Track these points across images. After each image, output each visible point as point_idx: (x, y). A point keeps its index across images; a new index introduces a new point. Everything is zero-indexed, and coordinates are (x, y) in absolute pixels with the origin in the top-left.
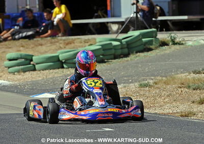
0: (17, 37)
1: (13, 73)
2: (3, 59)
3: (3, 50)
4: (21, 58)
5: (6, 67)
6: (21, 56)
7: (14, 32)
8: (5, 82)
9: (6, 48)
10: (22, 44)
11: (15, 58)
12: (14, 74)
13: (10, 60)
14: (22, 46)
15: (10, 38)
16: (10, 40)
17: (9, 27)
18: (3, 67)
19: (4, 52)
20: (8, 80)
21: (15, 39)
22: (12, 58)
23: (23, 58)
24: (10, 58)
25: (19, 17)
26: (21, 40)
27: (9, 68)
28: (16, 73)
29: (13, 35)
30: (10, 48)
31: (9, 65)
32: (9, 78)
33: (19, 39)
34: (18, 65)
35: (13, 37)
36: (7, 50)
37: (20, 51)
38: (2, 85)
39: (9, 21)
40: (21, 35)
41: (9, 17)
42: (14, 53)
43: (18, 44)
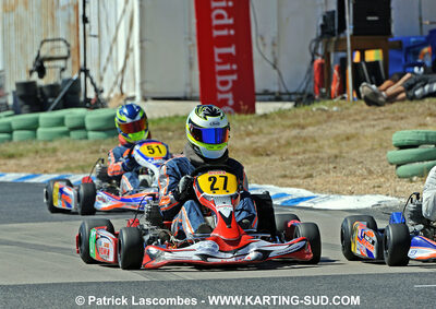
0: (418, 92)
1: (409, 178)
2: (385, 144)
3: (386, 123)
4: (427, 142)
5: (392, 164)
6: (427, 137)
7: (412, 82)
8: (389, 198)
9: (393, 119)
10: (429, 109)
11: (414, 142)
12: (411, 181)
13: (402, 147)
14: (431, 115)
15: (403, 95)
16: (403, 100)
17: (401, 70)
18: (386, 163)
19: (388, 128)
20: (396, 194)
21: (413, 98)
22: (406, 142)
23: (432, 144)
24: (400, 143)
25: (424, 44)
26: (427, 100)
27: (398, 165)
28: (415, 178)
29: (409, 87)
30: (402, 118)
31: (399, 159)
32: (398, 188)
33: (424, 97)
34: (420, 158)
35: (410, 94)
36: (395, 123)
37: (425, 125)
38: (383, 205)
39: (401, 56)
40: (427, 87)
41: (399, 45)
42: (410, 131)
43: (420, 111)
